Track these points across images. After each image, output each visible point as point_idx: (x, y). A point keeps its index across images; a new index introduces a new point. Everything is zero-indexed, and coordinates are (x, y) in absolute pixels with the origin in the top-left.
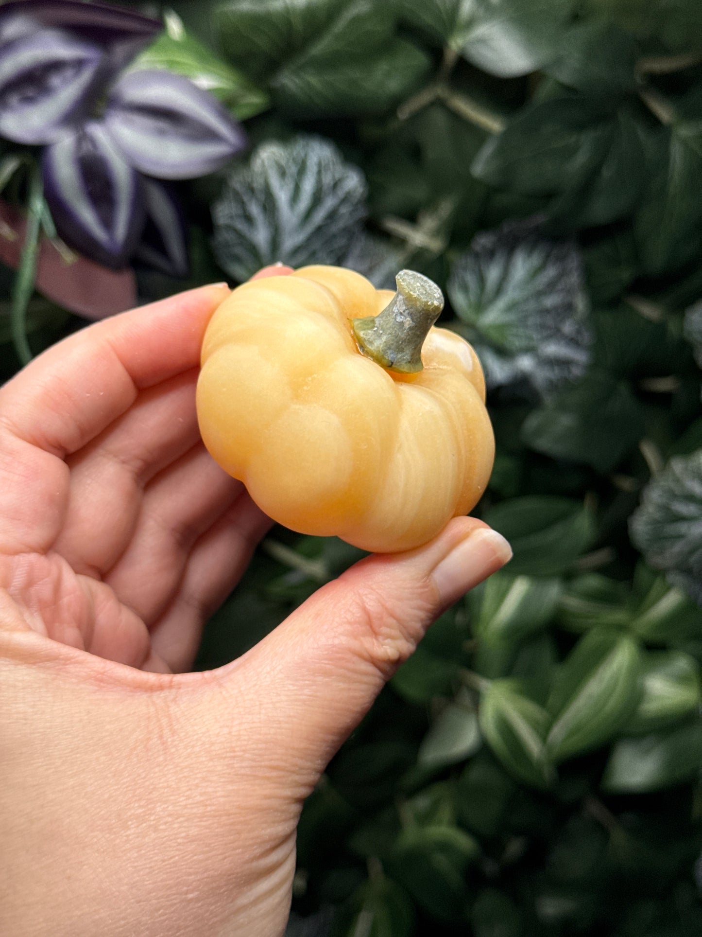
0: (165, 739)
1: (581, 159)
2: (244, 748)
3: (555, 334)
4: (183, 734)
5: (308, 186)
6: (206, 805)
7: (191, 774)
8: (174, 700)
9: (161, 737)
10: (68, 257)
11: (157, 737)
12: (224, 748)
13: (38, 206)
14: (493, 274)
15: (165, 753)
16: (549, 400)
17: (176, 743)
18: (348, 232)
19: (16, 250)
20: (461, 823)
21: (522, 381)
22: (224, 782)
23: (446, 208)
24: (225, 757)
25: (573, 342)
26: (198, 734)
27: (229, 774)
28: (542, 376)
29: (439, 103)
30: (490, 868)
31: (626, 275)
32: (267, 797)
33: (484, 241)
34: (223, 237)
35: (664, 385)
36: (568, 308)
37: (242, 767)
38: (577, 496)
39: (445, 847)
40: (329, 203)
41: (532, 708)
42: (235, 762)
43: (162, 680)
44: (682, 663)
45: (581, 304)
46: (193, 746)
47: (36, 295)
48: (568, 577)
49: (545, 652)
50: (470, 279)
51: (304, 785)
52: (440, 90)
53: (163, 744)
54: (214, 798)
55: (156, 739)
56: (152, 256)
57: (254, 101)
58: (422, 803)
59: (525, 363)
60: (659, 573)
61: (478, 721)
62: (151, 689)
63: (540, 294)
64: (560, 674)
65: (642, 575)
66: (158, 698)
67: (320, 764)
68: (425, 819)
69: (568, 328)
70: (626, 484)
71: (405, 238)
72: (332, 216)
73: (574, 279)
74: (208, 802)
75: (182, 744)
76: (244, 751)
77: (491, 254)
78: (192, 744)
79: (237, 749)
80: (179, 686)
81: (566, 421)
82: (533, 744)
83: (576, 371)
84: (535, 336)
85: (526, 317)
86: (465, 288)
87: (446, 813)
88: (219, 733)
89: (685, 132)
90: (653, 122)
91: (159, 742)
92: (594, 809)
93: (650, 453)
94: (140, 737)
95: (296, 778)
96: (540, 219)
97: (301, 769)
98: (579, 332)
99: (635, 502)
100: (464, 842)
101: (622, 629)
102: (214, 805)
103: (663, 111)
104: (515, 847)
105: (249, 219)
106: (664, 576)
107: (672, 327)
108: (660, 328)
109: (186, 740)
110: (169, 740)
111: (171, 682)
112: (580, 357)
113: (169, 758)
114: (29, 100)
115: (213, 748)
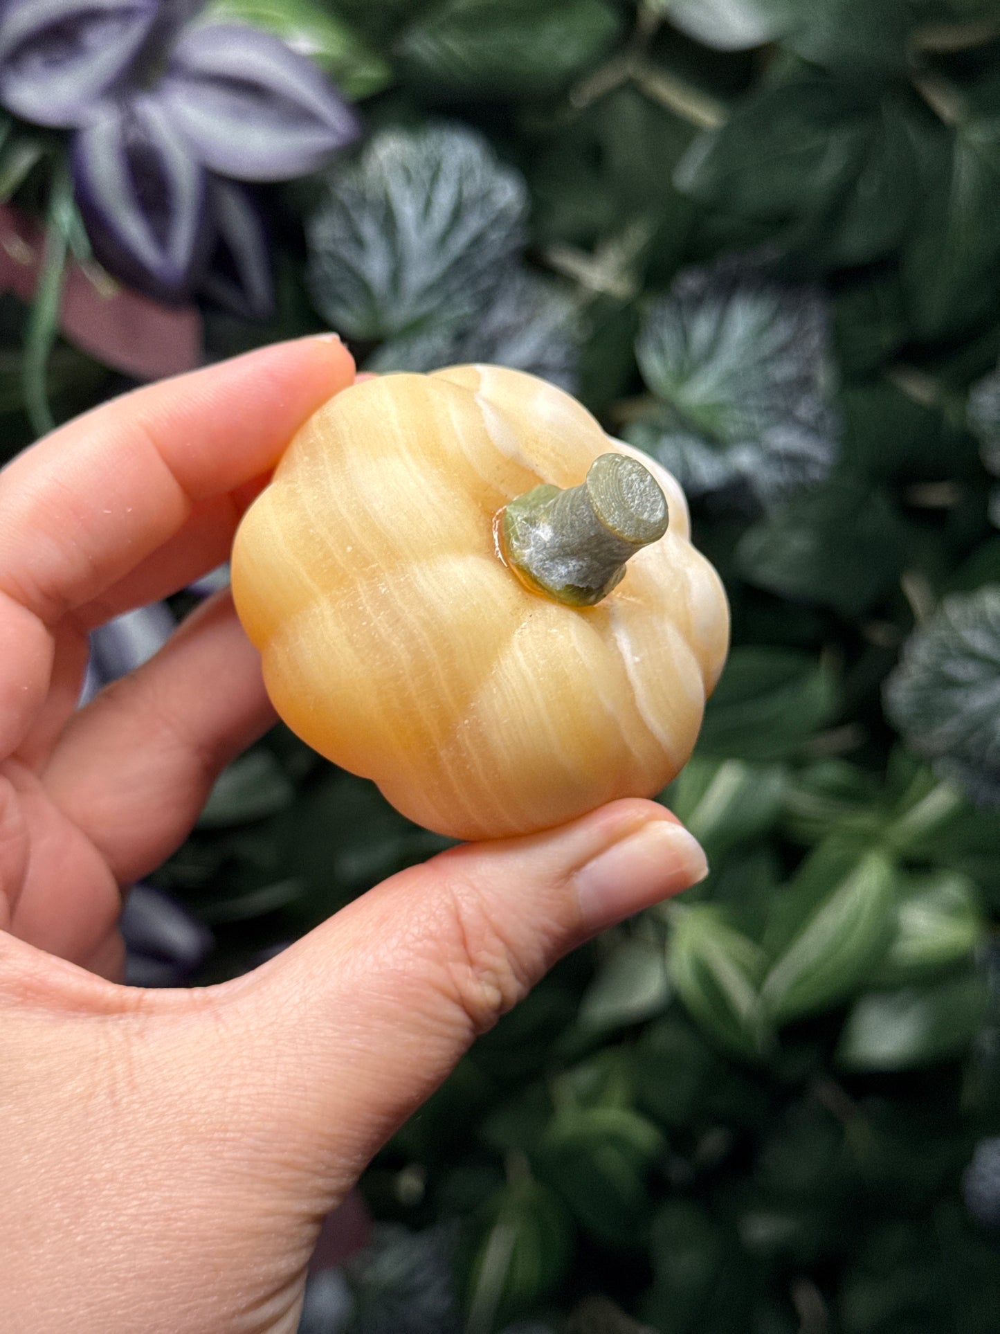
0: (117, 1098)
1: (828, 171)
2: (242, 1125)
3: (786, 416)
4: (148, 1092)
5: (445, 198)
6: (169, 1219)
7: (152, 1161)
8: (140, 1034)
9: (112, 1093)
10: (105, 288)
11: (105, 1094)
12: (212, 1123)
13: (64, 216)
14: (702, 329)
15: (115, 1122)
16: (776, 514)
17: (136, 1106)
18: (498, 267)
19: (30, 277)
20: (641, 1107)
21: (739, 486)
22: (204, 1182)
23: (637, 236)
24: (211, 1139)
25: (812, 429)
26: (171, 1095)
27: (213, 1169)
28: (767, 478)
29: (631, 86)
30: (679, 1170)
31: (887, 337)
32: (269, 1213)
33: (690, 282)
34: (324, 268)
35: (938, 495)
36: (804, 383)
37: (235, 1159)
38: (811, 649)
39: (615, 1140)
40: (473, 224)
41: (741, 946)
42: (226, 1148)
43: (125, 996)
44: (953, 889)
45: (824, 377)
46: (162, 1115)
47: (61, 342)
48: (797, 764)
49: (761, 870)
50: (668, 336)
51: (329, 1194)
52: (630, 67)
53: (115, 1104)
54: (182, 1209)
55: (104, 1097)
56: (222, 291)
57: (370, 74)
58: (585, 1077)
59: (744, 459)
60: (925, 761)
61: (665, 967)
62: (105, 1010)
63: (764, 361)
64: (781, 902)
65: (900, 764)
66: (115, 1029)
67: (357, 1161)
68: (590, 1100)
69: (806, 409)
70: (879, 635)
71: (578, 277)
72: (477, 241)
73: (815, 341)
74: (174, 1215)
75: (144, 1109)
76: (243, 1131)
77: (697, 302)
78: (160, 1110)
79: (231, 1127)
80: (150, 1010)
81: (799, 543)
82: (742, 997)
83: (815, 474)
84: (757, 420)
85: (745, 395)
86: (661, 350)
87: (618, 1092)
88: (206, 1097)
89: (976, 136)
90: (932, 119)
91: (108, 1102)
92: (826, 1093)
93: (916, 592)
94: (78, 1090)
95: (320, 1182)
96: (771, 253)
97: (329, 1167)
98: (820, 417)
99: (893, 660)
100: (643, 1134)
101: (869, 840)
102: (181, 1220)
103: (947, 105)
104: (713, 1143)
105: (359, 242)
106: (930, 767)
107: (951, 415)
108: (933, 416)
109: (152, 1102)
110: (125, 1100)
111: (140, 1000)
112: (820, 452)
113: (120, 1130)
114: (53, 63)
115: (193, 1121)
